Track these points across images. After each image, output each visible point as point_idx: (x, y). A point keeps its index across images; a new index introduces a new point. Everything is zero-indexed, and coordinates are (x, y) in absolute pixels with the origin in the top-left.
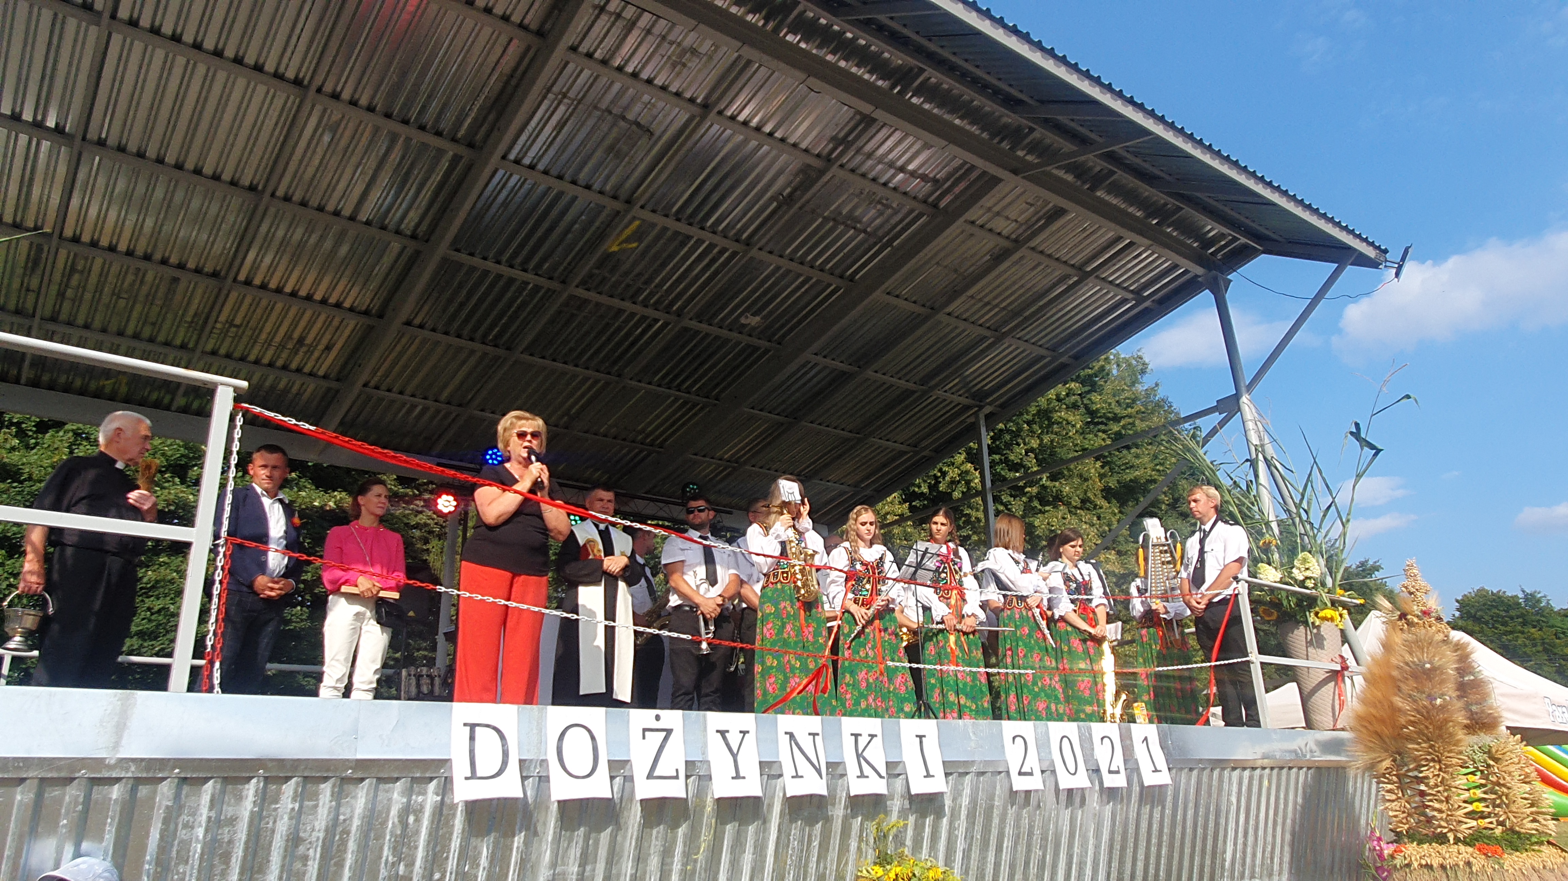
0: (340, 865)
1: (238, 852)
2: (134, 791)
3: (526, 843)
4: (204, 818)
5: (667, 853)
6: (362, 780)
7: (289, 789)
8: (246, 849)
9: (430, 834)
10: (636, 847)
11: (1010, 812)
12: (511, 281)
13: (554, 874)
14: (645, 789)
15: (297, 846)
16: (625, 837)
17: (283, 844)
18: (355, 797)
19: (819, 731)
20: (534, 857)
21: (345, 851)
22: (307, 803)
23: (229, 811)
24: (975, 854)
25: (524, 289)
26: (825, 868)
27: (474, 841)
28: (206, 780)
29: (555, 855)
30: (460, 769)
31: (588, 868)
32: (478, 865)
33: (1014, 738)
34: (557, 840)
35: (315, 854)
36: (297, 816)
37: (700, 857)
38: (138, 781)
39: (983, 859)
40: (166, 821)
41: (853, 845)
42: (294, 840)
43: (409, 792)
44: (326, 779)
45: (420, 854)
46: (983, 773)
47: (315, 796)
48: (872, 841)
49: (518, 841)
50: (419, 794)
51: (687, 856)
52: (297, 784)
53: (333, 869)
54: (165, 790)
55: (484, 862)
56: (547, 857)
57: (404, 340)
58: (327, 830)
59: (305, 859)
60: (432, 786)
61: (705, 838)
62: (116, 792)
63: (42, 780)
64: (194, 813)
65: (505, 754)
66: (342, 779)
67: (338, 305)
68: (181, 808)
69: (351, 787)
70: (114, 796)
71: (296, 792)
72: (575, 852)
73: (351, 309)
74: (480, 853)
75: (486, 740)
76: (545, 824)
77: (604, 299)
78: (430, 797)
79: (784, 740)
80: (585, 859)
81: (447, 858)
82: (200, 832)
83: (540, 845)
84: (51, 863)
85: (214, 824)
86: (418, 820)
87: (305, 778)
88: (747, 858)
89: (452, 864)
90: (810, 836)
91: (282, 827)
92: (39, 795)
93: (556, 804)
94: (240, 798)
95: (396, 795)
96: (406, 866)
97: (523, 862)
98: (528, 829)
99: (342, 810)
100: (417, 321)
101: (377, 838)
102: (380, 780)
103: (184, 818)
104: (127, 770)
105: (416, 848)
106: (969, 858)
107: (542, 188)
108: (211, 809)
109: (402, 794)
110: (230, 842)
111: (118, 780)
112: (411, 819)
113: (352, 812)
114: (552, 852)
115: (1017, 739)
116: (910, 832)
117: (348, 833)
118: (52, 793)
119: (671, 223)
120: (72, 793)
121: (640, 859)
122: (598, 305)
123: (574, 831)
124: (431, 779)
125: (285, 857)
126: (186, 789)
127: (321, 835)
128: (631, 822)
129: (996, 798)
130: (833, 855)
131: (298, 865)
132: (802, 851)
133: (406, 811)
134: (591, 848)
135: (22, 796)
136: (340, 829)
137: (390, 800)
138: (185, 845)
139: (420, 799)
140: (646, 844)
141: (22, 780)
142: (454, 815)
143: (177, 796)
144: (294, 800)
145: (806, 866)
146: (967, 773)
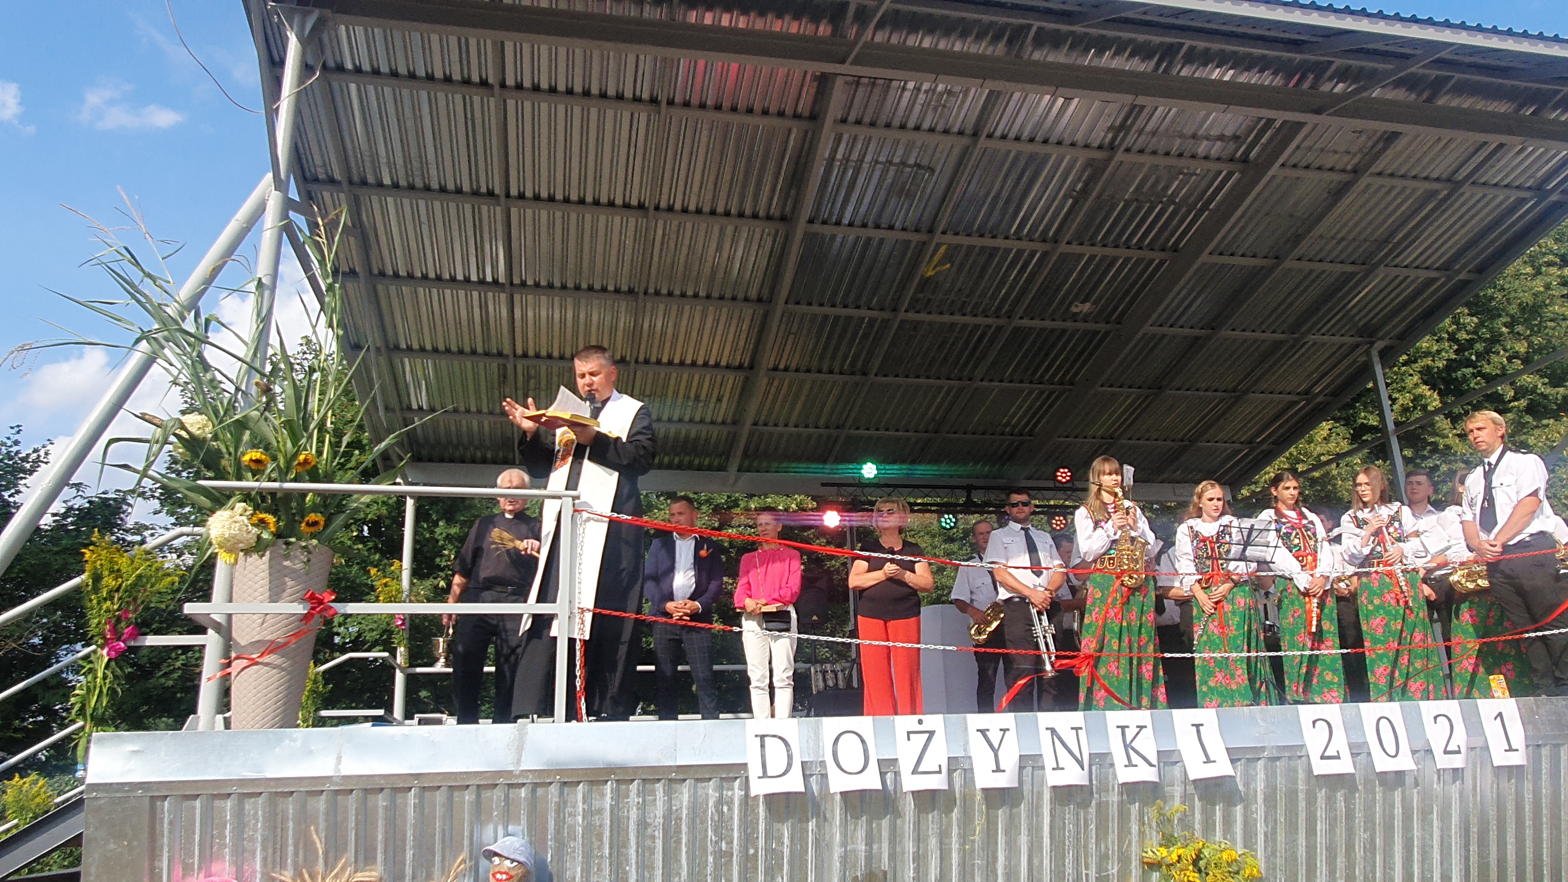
0: (678, 842)
1: (607, 834)
2: (534, 791)
3: (818, 826)
4: (581, 809)
5: (944, 836)
6: (684, 780)
7: (634, 787)
8: (611, 831)
9: (740, 820)
10: (914, 830)
11: (1319, 795)
12: (849, 318)
13: (846, 851)
14: (911, 783)
15: (646, 828)
16: (904, 822)
17: (635, 827)
18: (681, 793)
19: (1082, 725)
20: (827, 837)
21: (680, 832)
22: (648, 798)
23: (596, 804)
24: (1281, 837)
25: (862, 322)
26: (1107, 848)
27: (776, 826)
28: (579, 783)
29: (844, 835)
30: (754, 771)
31: (875, 847)
32: (783, 843)
33: (1314, 722)
34: (844, 824)
35: (659, 834)
36: (642, 807)
37: (977, 838)
38: (536, 785)
39: (1292, 843)
40: (558, 812)
41: (1135, 828)
42: (643, 824)
43: (720, 788)
44: (659, 780)
45: (736, 835)
46: (1278, 758)
47: (653, 792)
48: (1154, 825)
49: (812, 825)
50: (728, 789)
51: (964, 838)
52: (639, 785)
53: (673, 845)
54: (553, 789)
55: (786, 841)
56: (838, 837)
57: (776, 383)
58: (664, 817)
59: (653, 837)
60: (737, 783)
61: (979, 823)
62: (523, 792)
63: (478, 786)
64: (574, 806)
65: (790, 757)
66: (670, 780)
67: (717, 365)
68: (565, 803)
69: (678, 786)
70: (523, 795)
71: (638, 790)
72: (861, 834)
73: (728, 367)
74: (782, 834)
75: (774, 747)
76: (832, 811)
77: (935, 318)
78: (737, 793)
79: (1045, 737)
80: (870, 840)
81: (757, 838)
82: (580, 819)
83: (831, 828)
84: (492, 841)
85: (589, 813)
86: (730, 809)
87: (644, 780)
88: (1023, 840)
89: (761, 842)
90: (1086, 821)
91: (634, 814)
92: (478, 796)
93: (839, 796)
94: (603, 795)
95: (711, 790)
96: (727, 843)
97: (817, 842)
98: (818, 816)
99: (673, 802)
100: (782, 366)
101: (702, 823)
102: (697, 780)
103: (569, 809)
104: (527, 777)
105: (733, 830)
106: (1274, 840)
107: (851, 238)
108: (584, 803)
109: (715, 790)
110: (601, 826)
111: (524, 784)
112: (725, 809)
113: (681, 803)
114: (841, 834)
115: (1318, 723)
116: (1198, 816)
117: (681, 819)
118: (486, 794)
119: (975, 241)
120: (498, 794)
121: (920, 839)
122: (930, 323)
123: (857, 818)
124: (736, 778)
125: (638, 837)
126: (566, 790)
127: (661, 821)
128: (908, 809)
129: (1300, 782)
130: (1113, 836)
131: (648, 842)
132: (1078, 833)
133: (720, 802)
134: (875, 831)
135: (468, 797)
136: (674, 817)
137: (707, 795)
138: (572, 828)
139: (730, 793)
140: (924, 828)
141: (468, 786)
142: (758, 805)
143: (561, 794)
144: (638, 796)
145: (1086, 847)
146: (1259, 759)
